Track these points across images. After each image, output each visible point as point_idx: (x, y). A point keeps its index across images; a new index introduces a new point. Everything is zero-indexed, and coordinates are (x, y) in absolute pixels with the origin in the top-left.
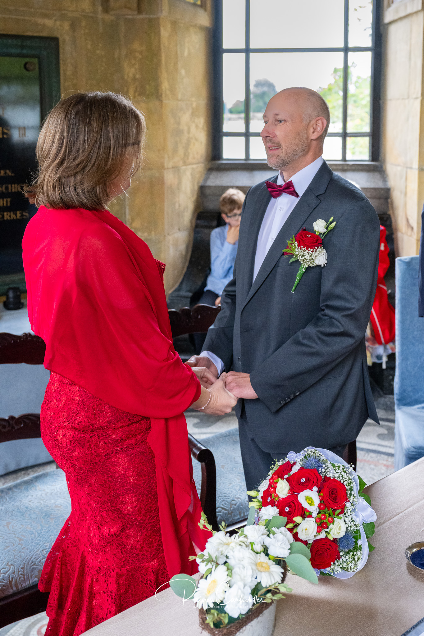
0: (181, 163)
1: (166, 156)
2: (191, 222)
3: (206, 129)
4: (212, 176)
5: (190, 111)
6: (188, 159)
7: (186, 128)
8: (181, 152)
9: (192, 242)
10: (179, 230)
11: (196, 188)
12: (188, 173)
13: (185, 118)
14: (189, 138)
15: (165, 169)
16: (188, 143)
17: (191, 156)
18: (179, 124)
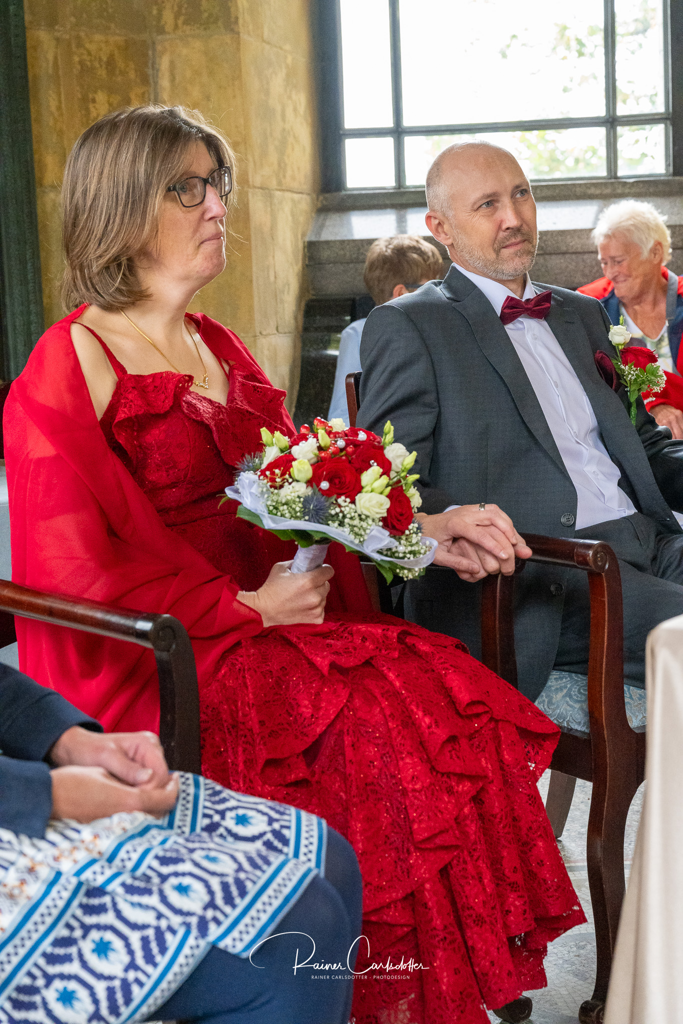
0: (274, 184)
1: (250, 158)
2: (296, 318)
3: (309, 120)
4: (328, 223)
5: (284, 71)
6: (284, 176)
7: (278, 108)
8: (273, 157)
9: (299, 363)
10: (277, 329)
11: (301, 245)
12: (287, 208)
13: (277, 83)
14: (284, 130)
15: (249, 186)
16: (284, 142)
17: (289, 173)
18: (267, 93)
